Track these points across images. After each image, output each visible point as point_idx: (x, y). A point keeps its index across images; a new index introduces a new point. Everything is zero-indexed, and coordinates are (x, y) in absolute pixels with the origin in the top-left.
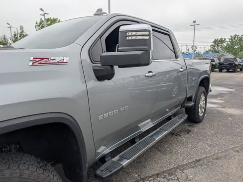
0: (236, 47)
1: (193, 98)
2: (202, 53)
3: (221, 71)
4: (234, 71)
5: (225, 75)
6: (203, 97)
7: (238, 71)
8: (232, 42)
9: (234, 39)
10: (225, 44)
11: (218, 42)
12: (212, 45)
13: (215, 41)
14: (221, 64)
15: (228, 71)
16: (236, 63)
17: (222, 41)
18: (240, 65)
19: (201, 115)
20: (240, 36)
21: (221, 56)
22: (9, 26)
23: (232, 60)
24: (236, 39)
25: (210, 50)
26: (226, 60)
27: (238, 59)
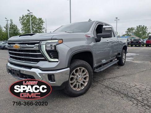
0: (141, 33)
1: (121, 54)
2: (121, 36)
3: (132, 46)
4: (139, 46)
5: (134, 48)
6: (124, 55)
7: (141, 46)
8: (138, 30)
9: (139, 28)
10: (134, 31)
11: (130, 30)
12: (126, 31)
13: (128, 29)
14: (132, 42)
15: (136, 46)
16: (140, 41)
17: (132, 29)
18: (143, 42)
19: (124, 62)
20: (142, 26)
21: (132, 38)
22: (6, 20)
23: (138, 40)
24: (140, 28)
25: (125, 34)
26: (135, 40)
27: (141, 39)
